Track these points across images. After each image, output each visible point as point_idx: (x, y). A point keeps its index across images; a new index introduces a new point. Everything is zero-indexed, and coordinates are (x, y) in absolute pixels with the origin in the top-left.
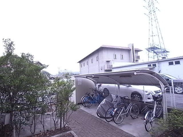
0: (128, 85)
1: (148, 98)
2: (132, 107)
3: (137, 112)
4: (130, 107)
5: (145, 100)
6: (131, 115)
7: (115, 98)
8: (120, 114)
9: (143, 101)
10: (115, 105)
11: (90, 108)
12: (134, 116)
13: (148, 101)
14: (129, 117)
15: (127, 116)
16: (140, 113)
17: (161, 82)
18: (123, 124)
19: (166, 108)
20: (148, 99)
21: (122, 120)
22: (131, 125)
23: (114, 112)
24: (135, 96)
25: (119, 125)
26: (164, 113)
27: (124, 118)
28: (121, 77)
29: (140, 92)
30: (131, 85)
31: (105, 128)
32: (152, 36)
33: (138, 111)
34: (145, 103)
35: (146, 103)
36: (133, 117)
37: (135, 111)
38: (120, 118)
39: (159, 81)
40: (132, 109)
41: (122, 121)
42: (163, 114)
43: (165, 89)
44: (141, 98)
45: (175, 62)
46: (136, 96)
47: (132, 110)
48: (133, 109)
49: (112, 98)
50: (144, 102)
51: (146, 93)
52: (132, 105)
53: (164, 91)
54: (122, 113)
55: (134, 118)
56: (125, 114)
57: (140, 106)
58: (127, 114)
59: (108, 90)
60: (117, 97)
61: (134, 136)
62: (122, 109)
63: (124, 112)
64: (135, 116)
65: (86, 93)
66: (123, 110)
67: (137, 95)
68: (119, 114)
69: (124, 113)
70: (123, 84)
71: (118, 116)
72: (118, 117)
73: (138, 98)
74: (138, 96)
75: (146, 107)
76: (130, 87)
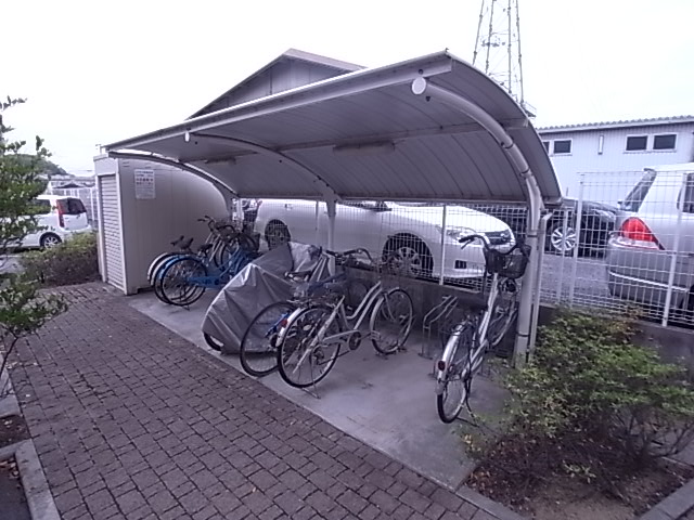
0: (374, 203)
1: (457, 262)
2: (384, 301)
3: (403, 324)
4: (372, 302)
5: (443, 271)
6: (374, 341)
7: (307, 258)
8: (316, 339)
9: (433, 275)
10: (300, 291)
11: (188, 309)
12: (387, 340)
13: (457, 277)
14: (366, 345)
15: (353, 346)
16: (417, 327)
17: (535, 183)
18: (332, 386)
19: (532, 306)
20: (457, 267)
21: (329, 364)
22: (370, 385)
23: (283, 330)
24: (400, 252)
25: (309, 393)
26: (523, 329)
27: (337, 356)
28: (339, 148)
29: (425, 237)
30: (389, 204)
31: (231, 413)
32: (489, 44)
33: (407, 320)
34: (441, 283)
35: (445, 283)
36: (382, 348)
37: (395, 321)
38: (318, 357)
39: (530, 172)
40: (379, 311)
41: (326, 369)
42: (517, 333)
43: (547, 217)
44: (428, 263)
45: (556, 143)
46: (407, 253)
47: (380, 315)
48: (386, 309)
49: (293, 262)
50: (436, 280)
51: (450, 238)
52: (382, 293)
53: (539, 227)
54: (326, 335)
55: (388, 354)
56: (341, 338)
57: (419, 299)
58: (357, 335)
59: (286, 228)
60: (316, 254)
61: (377, 451)
62: (330, 310)
63: (338, 325)
64: (391, 340)
65: (177, 239)
66: (337, 317)
67: (408, 250)
68: (314, 335)
69: (341, 331)
70: (351, 195)
71: (304, 347)
72: (308, 351)
73: (416, 262)
74: (416, 255)
75: (445, 304)
76: (381, 213)
